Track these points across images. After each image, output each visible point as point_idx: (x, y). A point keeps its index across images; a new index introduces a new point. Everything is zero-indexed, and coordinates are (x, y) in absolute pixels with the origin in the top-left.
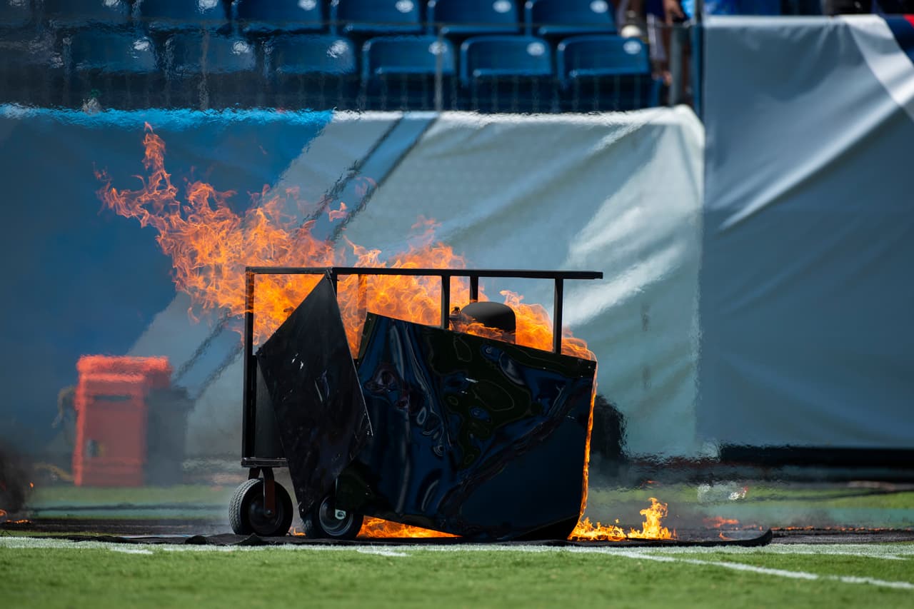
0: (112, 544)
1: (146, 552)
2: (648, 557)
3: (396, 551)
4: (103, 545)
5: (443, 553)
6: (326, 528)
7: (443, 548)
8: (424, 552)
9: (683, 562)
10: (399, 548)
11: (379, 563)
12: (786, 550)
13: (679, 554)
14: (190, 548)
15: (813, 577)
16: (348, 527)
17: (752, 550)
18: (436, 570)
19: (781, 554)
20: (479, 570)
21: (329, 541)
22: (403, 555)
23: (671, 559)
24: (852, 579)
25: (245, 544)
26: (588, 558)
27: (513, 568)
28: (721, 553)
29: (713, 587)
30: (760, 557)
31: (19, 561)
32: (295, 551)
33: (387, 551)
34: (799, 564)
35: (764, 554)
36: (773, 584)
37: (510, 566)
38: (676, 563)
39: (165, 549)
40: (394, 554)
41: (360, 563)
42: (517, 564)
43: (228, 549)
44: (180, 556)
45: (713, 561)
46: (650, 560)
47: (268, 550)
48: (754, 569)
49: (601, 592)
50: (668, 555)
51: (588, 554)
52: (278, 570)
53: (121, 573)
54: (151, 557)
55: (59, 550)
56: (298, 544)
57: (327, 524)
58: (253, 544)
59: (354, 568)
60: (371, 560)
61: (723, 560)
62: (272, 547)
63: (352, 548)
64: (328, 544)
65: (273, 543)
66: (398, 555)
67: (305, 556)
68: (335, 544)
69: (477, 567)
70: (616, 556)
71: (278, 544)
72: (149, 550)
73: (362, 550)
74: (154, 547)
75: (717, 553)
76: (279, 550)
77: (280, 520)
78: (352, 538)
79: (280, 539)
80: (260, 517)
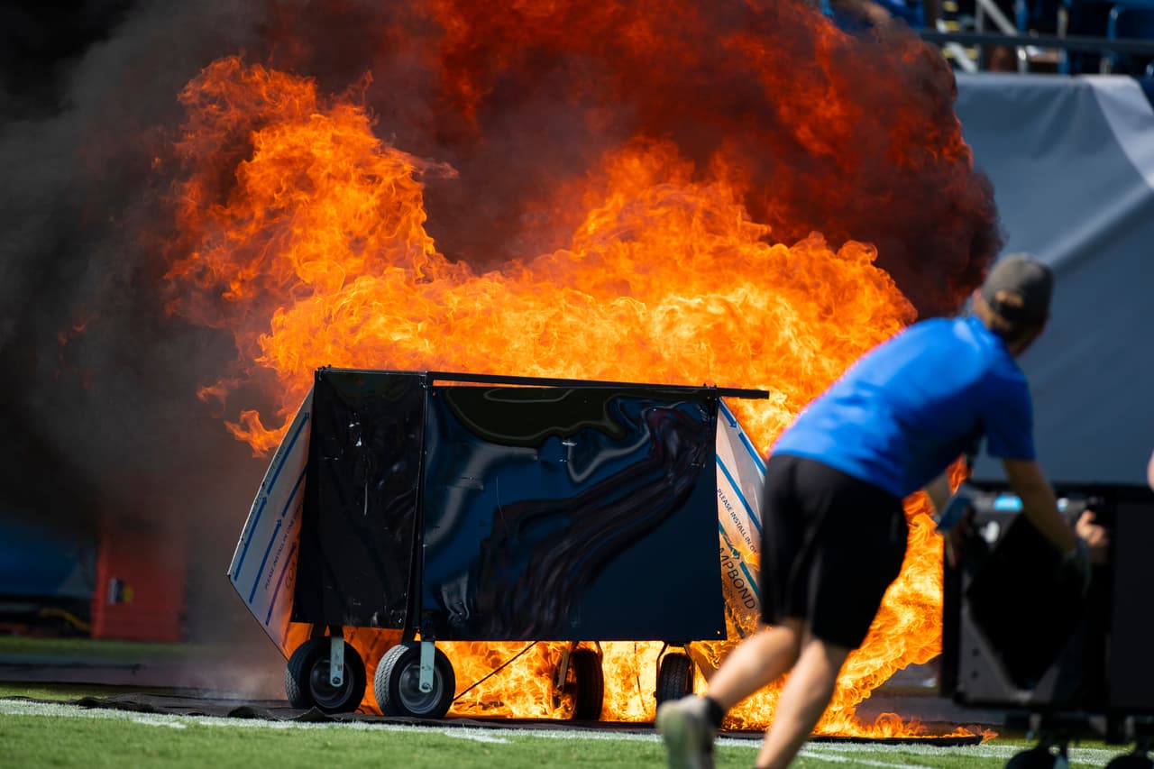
0: (136, 714)
1: (177, 725)
3: (494, 736)
4: (124, 714)
5: (553, 741)
6: (407, 703)
7: (554, 735)
8: (529, 738)
9: (857, 763)
10: (498, 732)
11: (471, 751)
12: (988, 753)
13: (852, 753)
14: (233, 722)
16: (435, 702)
17: (945, 751)
18: (543, 763)
19: (982, 758)
20: (598, 764)
21: (410, 720)
22: (503, 741)
23: (842, 759)
25: (303, 719)
26: (738, 753)
27: (641, 762)
28: (905, 753)
30: (955, 760)
31: (16, 731)
32: (367, 731)
33: (483, 736)
35: (960, 756)
37: (637, 760)
38: (848, 764)
39: (202, 723)
40: (491, 740)
41: (447, 750)
43: (282, 725)
44: (220, 732)
45: (894, 763)
46: (815, 759)
47: (332, 728)
50: (839, 754)
51: (737, 748)
52: (343, 755)
53: (144, 750)
54: (183, 733)
55: (67, 720)
56: (371, 722)
57: (409, 698)
58: (314, 720)
59: (439, 756)
60: (461, 746)
62: (337, 725)
63: (439, 730)
64: (408, 724)
65: (338, 720)
66: (496, 741)
67: (376, 738)
68: (417, 725)
69: (595, 760)
71: (346, 721)
72: (182, 723)
73: (450, 733)
74: (188, 719)
75: (901, 753)
76: (347, 729)
77: (349, 690)
78: (439, 716)
79: (348, 715)
80: (325, 686)
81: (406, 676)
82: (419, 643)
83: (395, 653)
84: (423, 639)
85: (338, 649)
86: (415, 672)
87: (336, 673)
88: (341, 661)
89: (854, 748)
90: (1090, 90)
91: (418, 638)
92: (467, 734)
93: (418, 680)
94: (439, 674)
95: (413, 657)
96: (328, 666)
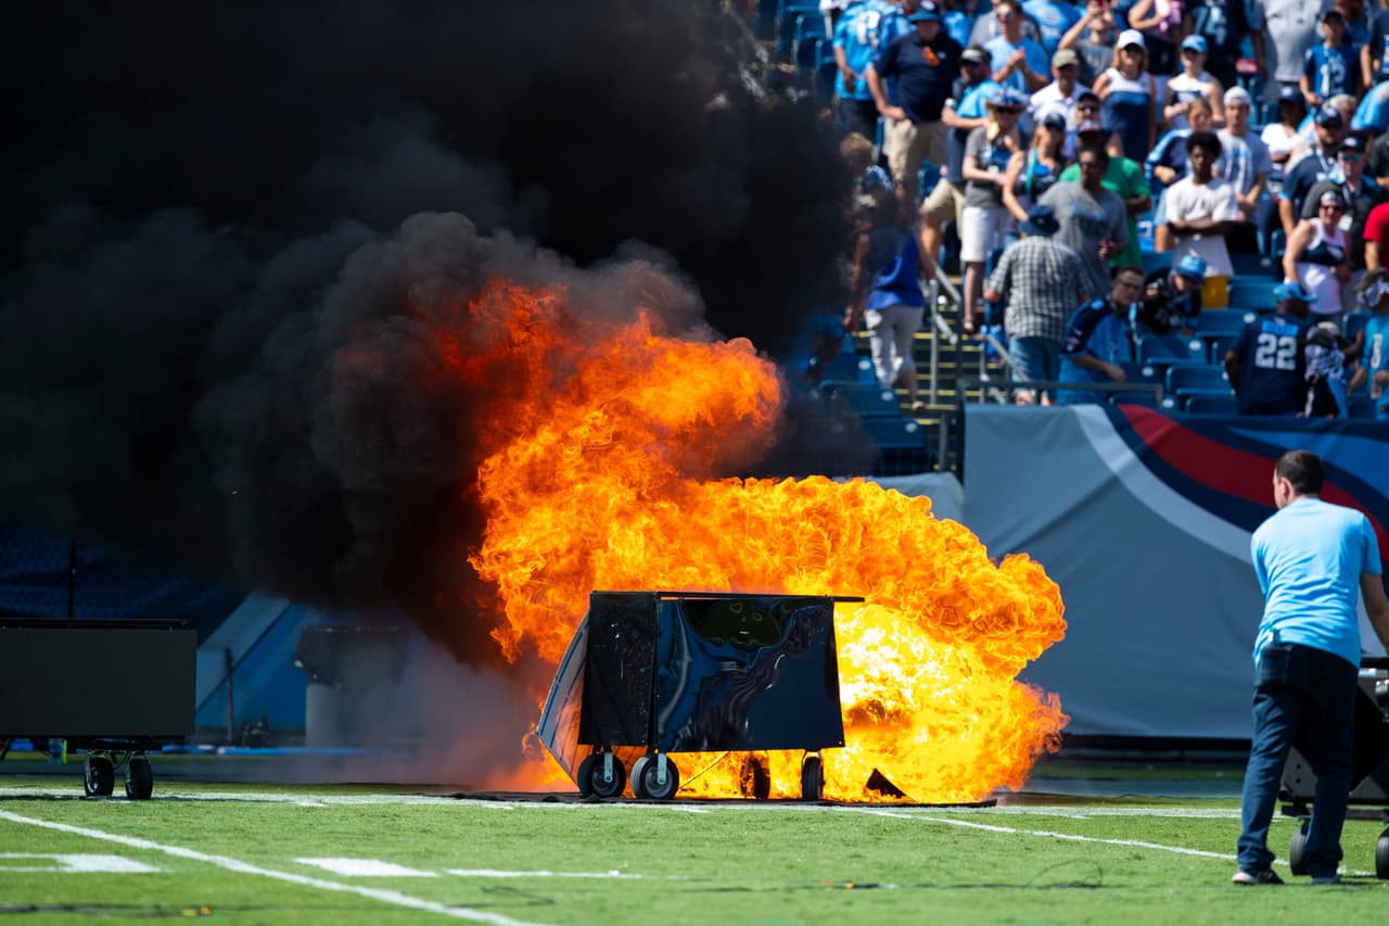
0: (486, 802)
2: (893, 815)
5: (737, 810)
7: (737, 807)
8: (721, 810)
10: (704, 806)
11: (683, 818)
14: (545, 805)
15: (1012, 831)
16: (668, 790)
17: (975, 809)
18: (724, 823)
20: (759, 823)
21: (653, 801)
22: (705, 812)
23: (909, 817)
24: (1041, 833)
25: (586, 803)
28: (950, 813)
29: (931, 837)
30: (981, 815)
32: (626, 808)
33: (695, 809)
34: (1007, 822)
35: (983, 813)
36: (978, 836)
38: (912, 820)
39: (526, 806)
42: (788, 819)
43: (573, 806)
44: (533, 811)
47: (602, 807)
48: (969, 824)
49: (843, 841)
52: (603, 822)
53: (481, 823)
54: (510, 812)
55: (442, 806)
56: (628, 803)
57: (653, 788)
58: (593, 802)
59: (664, 821)
60: (677, 816)
61: (949, 818)
62: (606, 805)
63: (668, 806)
64: (650, 803)
65: (608, 802)
67: (628, 812)
68: (656, 803)
70: (868, 815)
71: (613, 802)
73: (675, 808)
74: (517, 804)
75: (947, 812)
76: (611, 807)
77: (616, 784)
78: (670, 798)
79: (615, 799)
80: (602, 783)
81: (649, 775)
82: (656, 756)
83: (642, 762)
84: (659, 752)
85: (609, 759)
86: (655, 772)
87: (608, 774)
88: (611, 767)
89: (920, 810)
90: (1073, 414)
91: (656, 751)
92: (685, 808)
93: (657, 777)
94: (670, 774)
95: (653, 763)
96: (603, 770)
